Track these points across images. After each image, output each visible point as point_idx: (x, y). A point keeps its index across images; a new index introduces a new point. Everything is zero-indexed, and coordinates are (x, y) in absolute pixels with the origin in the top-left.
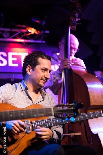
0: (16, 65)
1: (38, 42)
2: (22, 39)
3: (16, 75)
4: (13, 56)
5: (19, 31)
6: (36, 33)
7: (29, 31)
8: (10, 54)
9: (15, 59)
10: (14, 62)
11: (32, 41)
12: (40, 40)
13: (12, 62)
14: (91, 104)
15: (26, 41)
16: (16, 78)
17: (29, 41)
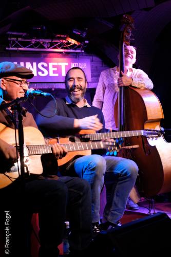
0: (57, 75)
1: (77, 51)
2: (62, 48)
3: (56, 84)
4: (54, 66)
5: (59, 42)
6: (76, 43)
7: (70, 41)
8: (51, 64)
9: (55, 69)
10: (54, 72)
11: (72, 51)
12: (79, 49)
13: (52, 72)
14: (149, 118)
15: (66, 51)
16: (57, 87)
17: (69, 51)
